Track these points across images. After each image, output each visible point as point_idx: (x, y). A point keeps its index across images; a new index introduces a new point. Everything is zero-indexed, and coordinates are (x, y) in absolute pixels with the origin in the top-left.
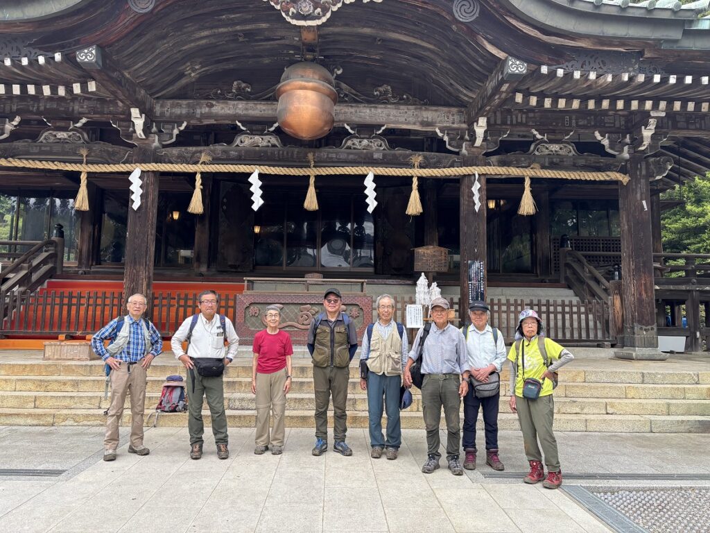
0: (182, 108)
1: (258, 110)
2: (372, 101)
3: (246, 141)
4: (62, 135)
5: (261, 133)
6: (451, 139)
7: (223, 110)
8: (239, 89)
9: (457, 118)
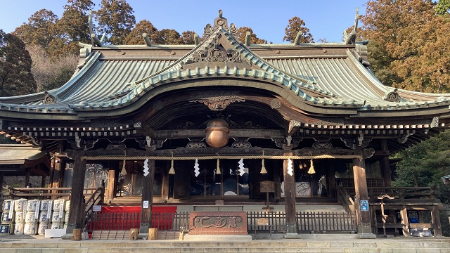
0: (165, 134)
1: (197, 133)
2: (244, 127)
3: (192, 146)
4: (116, 146)
5: (198, 142)
6: (278, 143)
7: (182, 133)
8: (189, 124)
9: (279, 134)
